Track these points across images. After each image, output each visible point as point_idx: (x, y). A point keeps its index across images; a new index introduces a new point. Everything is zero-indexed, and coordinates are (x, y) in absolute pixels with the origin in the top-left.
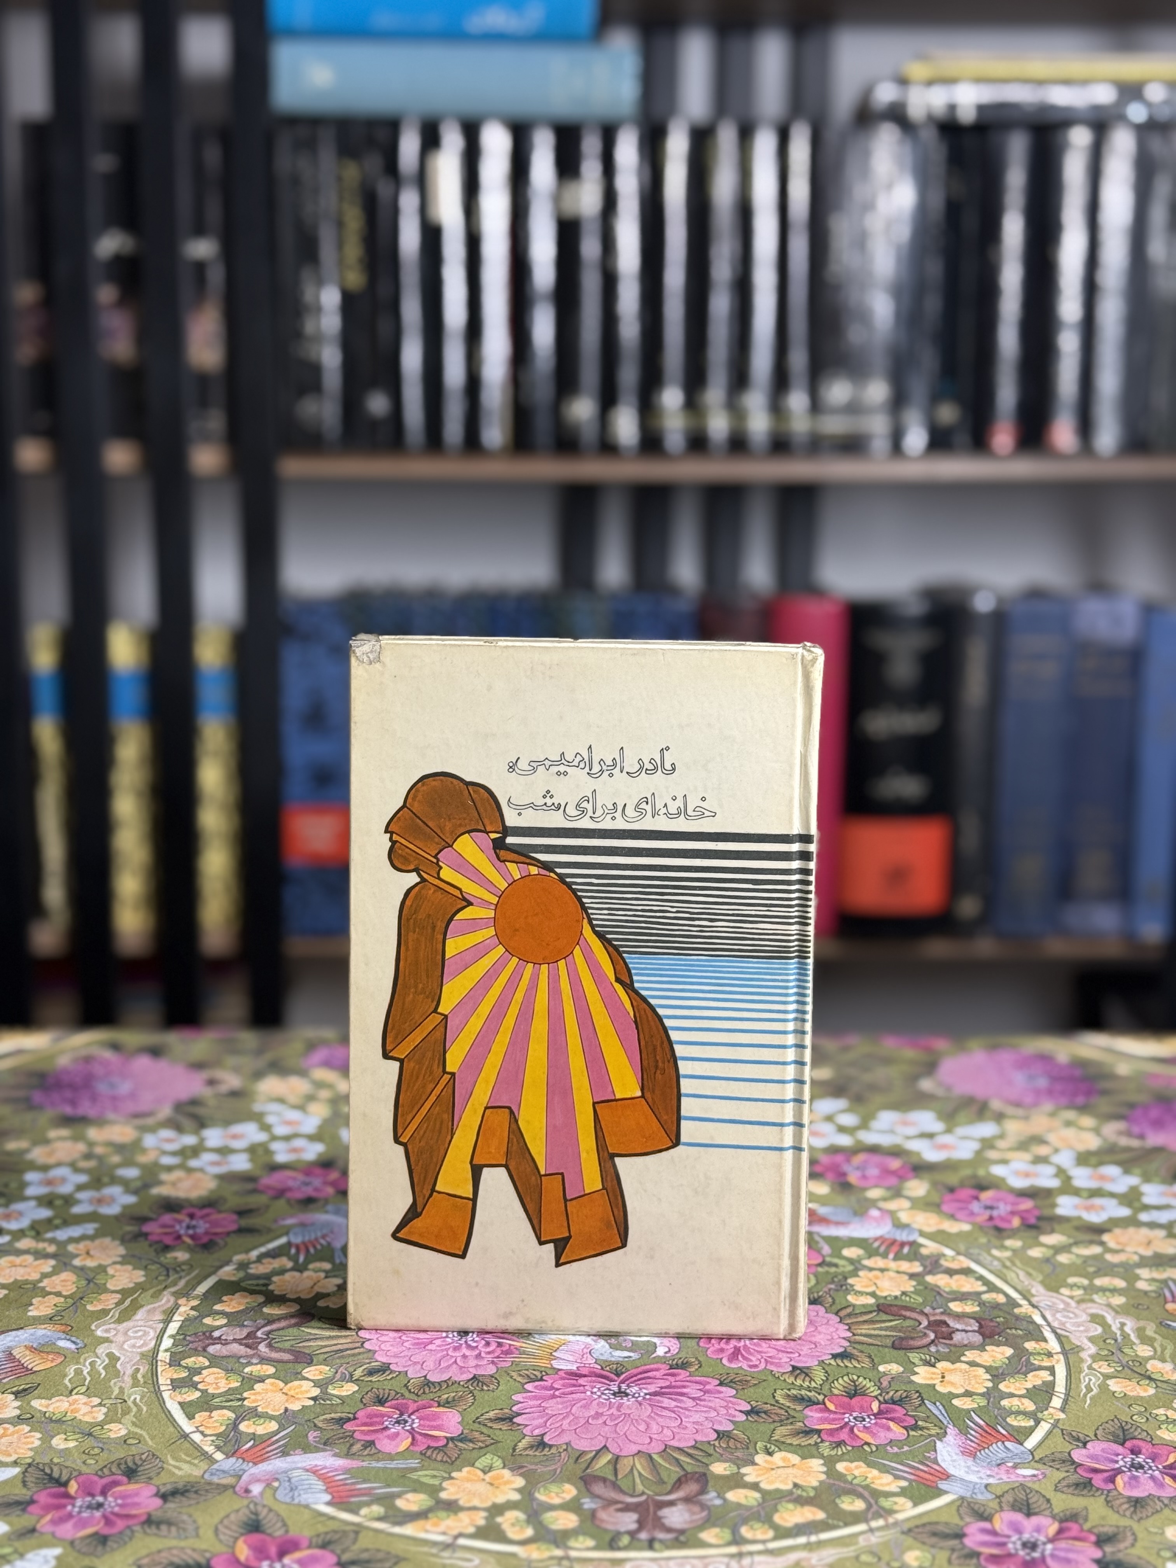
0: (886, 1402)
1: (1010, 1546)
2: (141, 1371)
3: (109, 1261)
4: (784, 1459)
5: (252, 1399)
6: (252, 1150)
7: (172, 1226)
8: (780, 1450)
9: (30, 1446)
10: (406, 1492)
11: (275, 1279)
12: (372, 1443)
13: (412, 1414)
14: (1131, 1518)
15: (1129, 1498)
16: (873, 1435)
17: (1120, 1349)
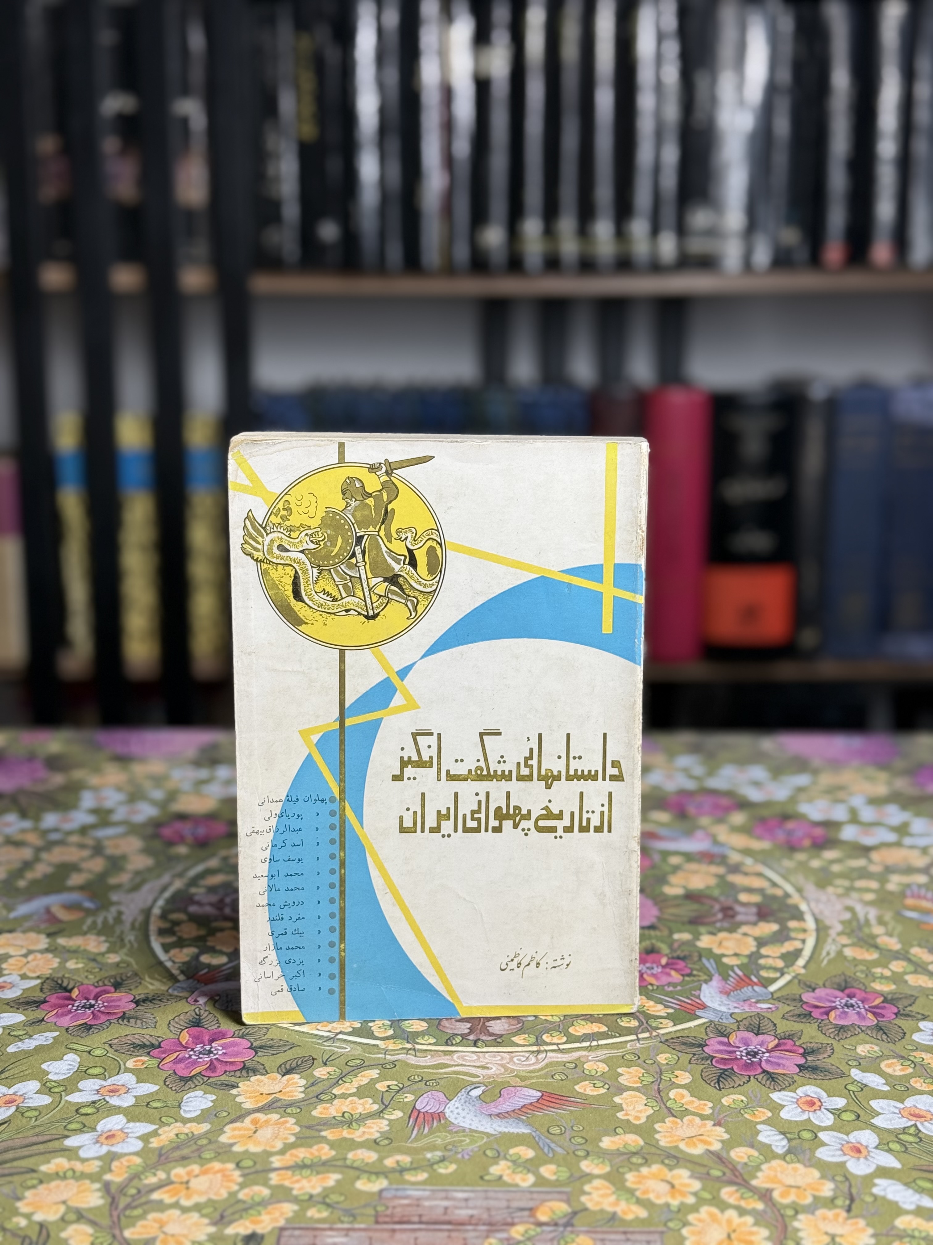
0: (673, 958)
1: (738, 1053)
2: (138, 921)
3: (130, 852)
7: (180, 830)
9: (51, 967)
14: (834, 1038)
15: (836, 1026)
17: (860, 928)
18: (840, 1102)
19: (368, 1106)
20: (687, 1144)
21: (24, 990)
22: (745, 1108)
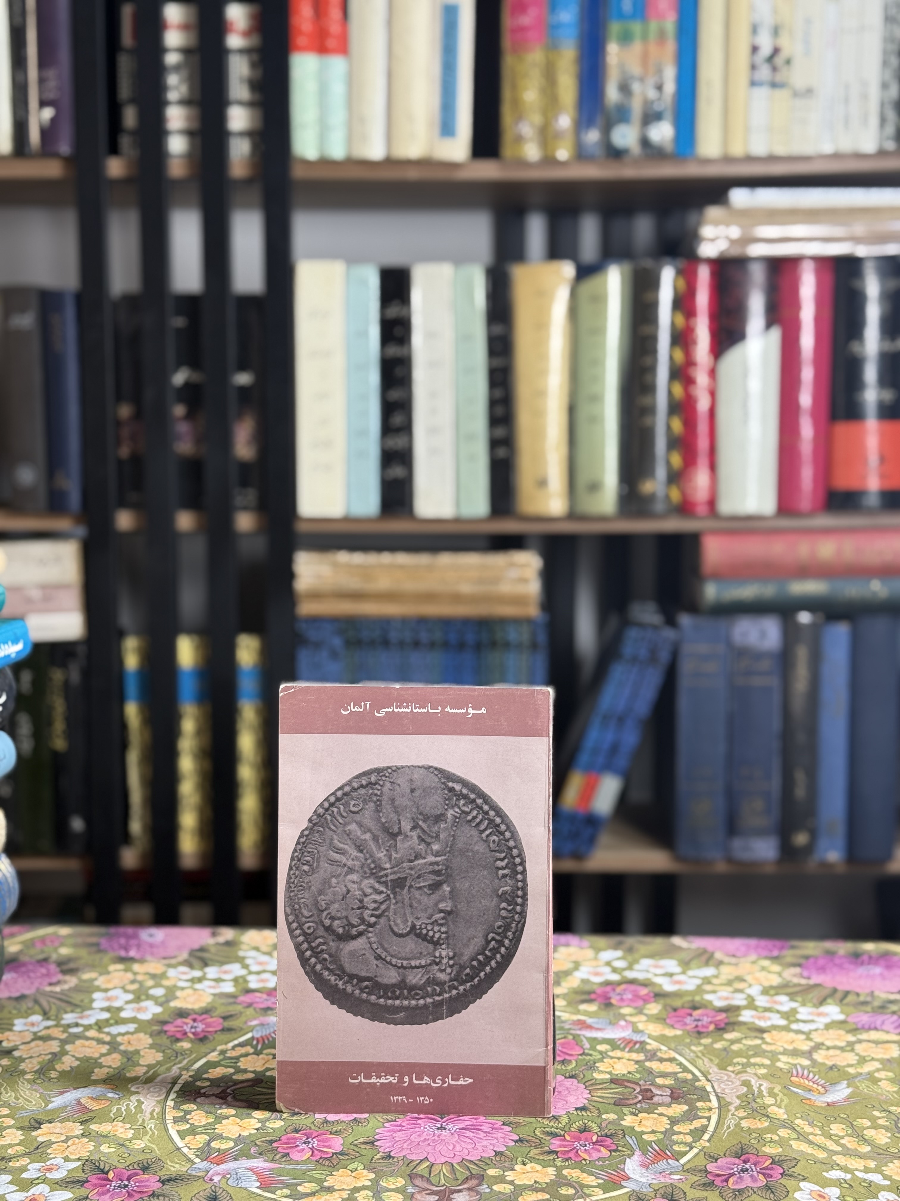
0: (602, 1136)
2: (157, 1110)
3: (142, 1047)
4: (532, 1168)
5: (220, 1129)
6: (236, 980)
7: (182, 1027)
8: (531, 1162)
9: (88, 1151)
10: (305, 1182)
11: (242, 1059)
12: (288, 1154)
13: (314, 1138)
15: (735, 1190)
16: (589, 1154)
17: (754, 1102)
21: (68, 1171)
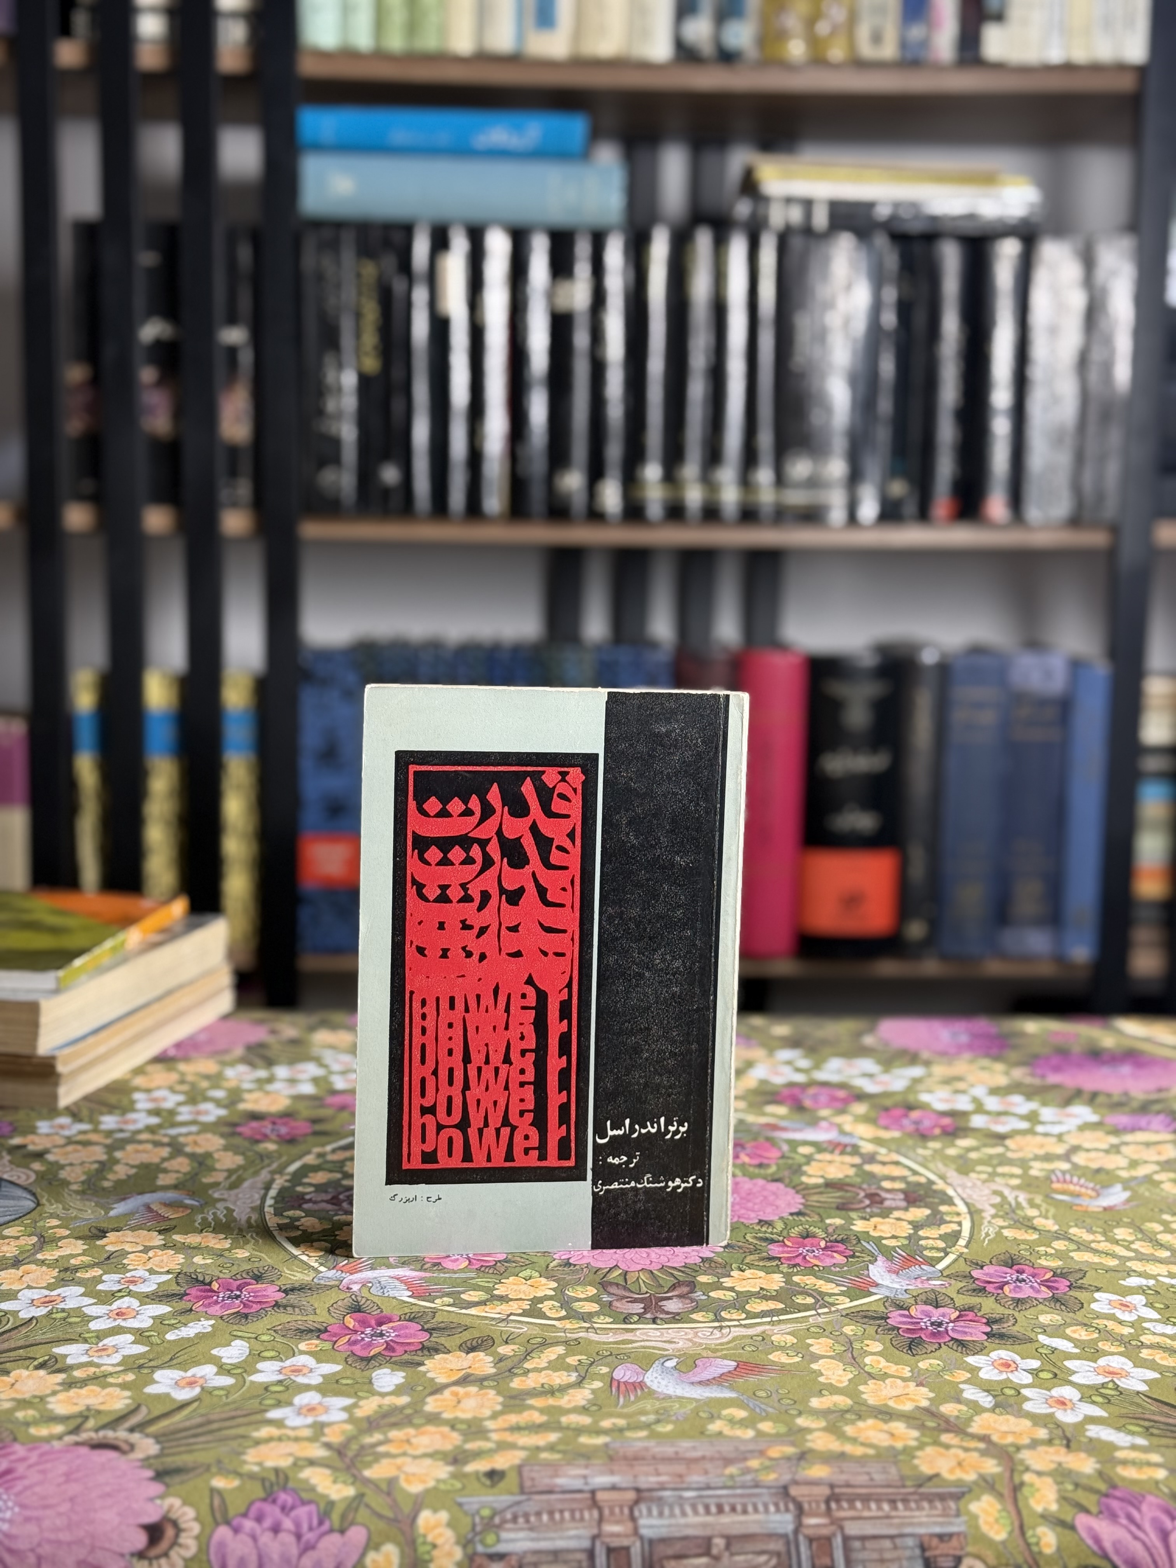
0: (831, 1241)
1: (922, 1324)
2: (253, 1218)
3: (214, 1149)
4: (753, 1274)
6: (315, 1081)
7: (259, 1129)
8: (750, 1269)
9: (177, 1263)
10: (469, 1291)
12: (440, 1263)
14: (1014, 1309)
15: (1013, 1299)
16: (821, 1260)
17: (1014, 1211)
18: (1035, 1364)
19: (564, 1378)
20: (895, 1401)
21: (159, 1284)
22: (942, 1371)
